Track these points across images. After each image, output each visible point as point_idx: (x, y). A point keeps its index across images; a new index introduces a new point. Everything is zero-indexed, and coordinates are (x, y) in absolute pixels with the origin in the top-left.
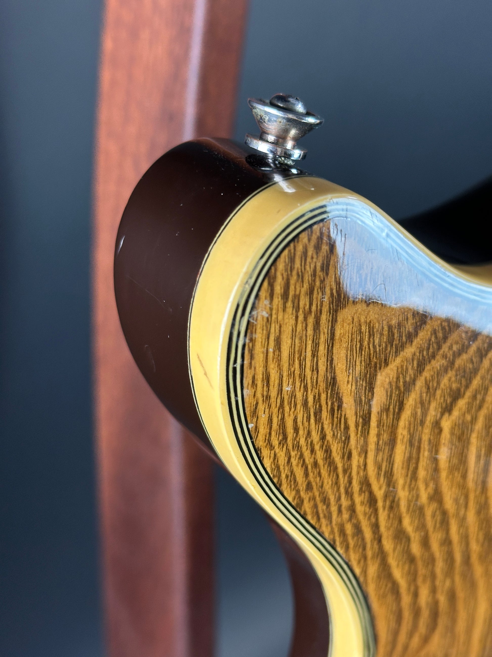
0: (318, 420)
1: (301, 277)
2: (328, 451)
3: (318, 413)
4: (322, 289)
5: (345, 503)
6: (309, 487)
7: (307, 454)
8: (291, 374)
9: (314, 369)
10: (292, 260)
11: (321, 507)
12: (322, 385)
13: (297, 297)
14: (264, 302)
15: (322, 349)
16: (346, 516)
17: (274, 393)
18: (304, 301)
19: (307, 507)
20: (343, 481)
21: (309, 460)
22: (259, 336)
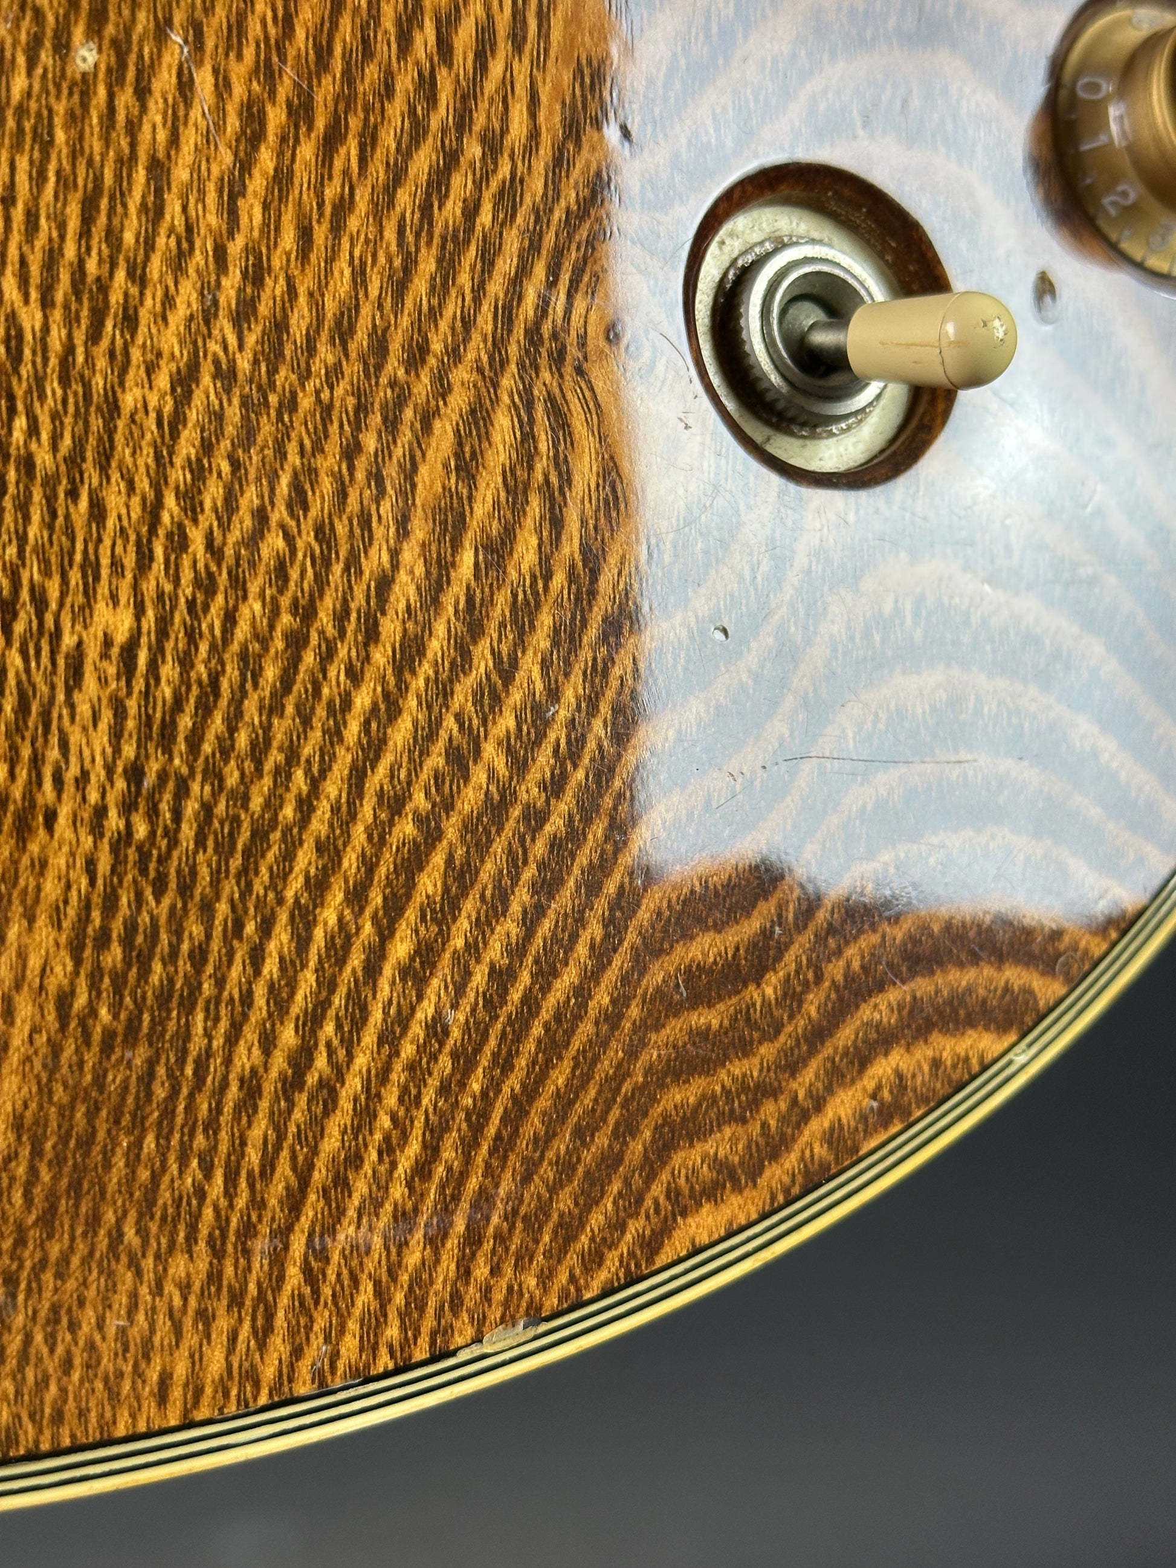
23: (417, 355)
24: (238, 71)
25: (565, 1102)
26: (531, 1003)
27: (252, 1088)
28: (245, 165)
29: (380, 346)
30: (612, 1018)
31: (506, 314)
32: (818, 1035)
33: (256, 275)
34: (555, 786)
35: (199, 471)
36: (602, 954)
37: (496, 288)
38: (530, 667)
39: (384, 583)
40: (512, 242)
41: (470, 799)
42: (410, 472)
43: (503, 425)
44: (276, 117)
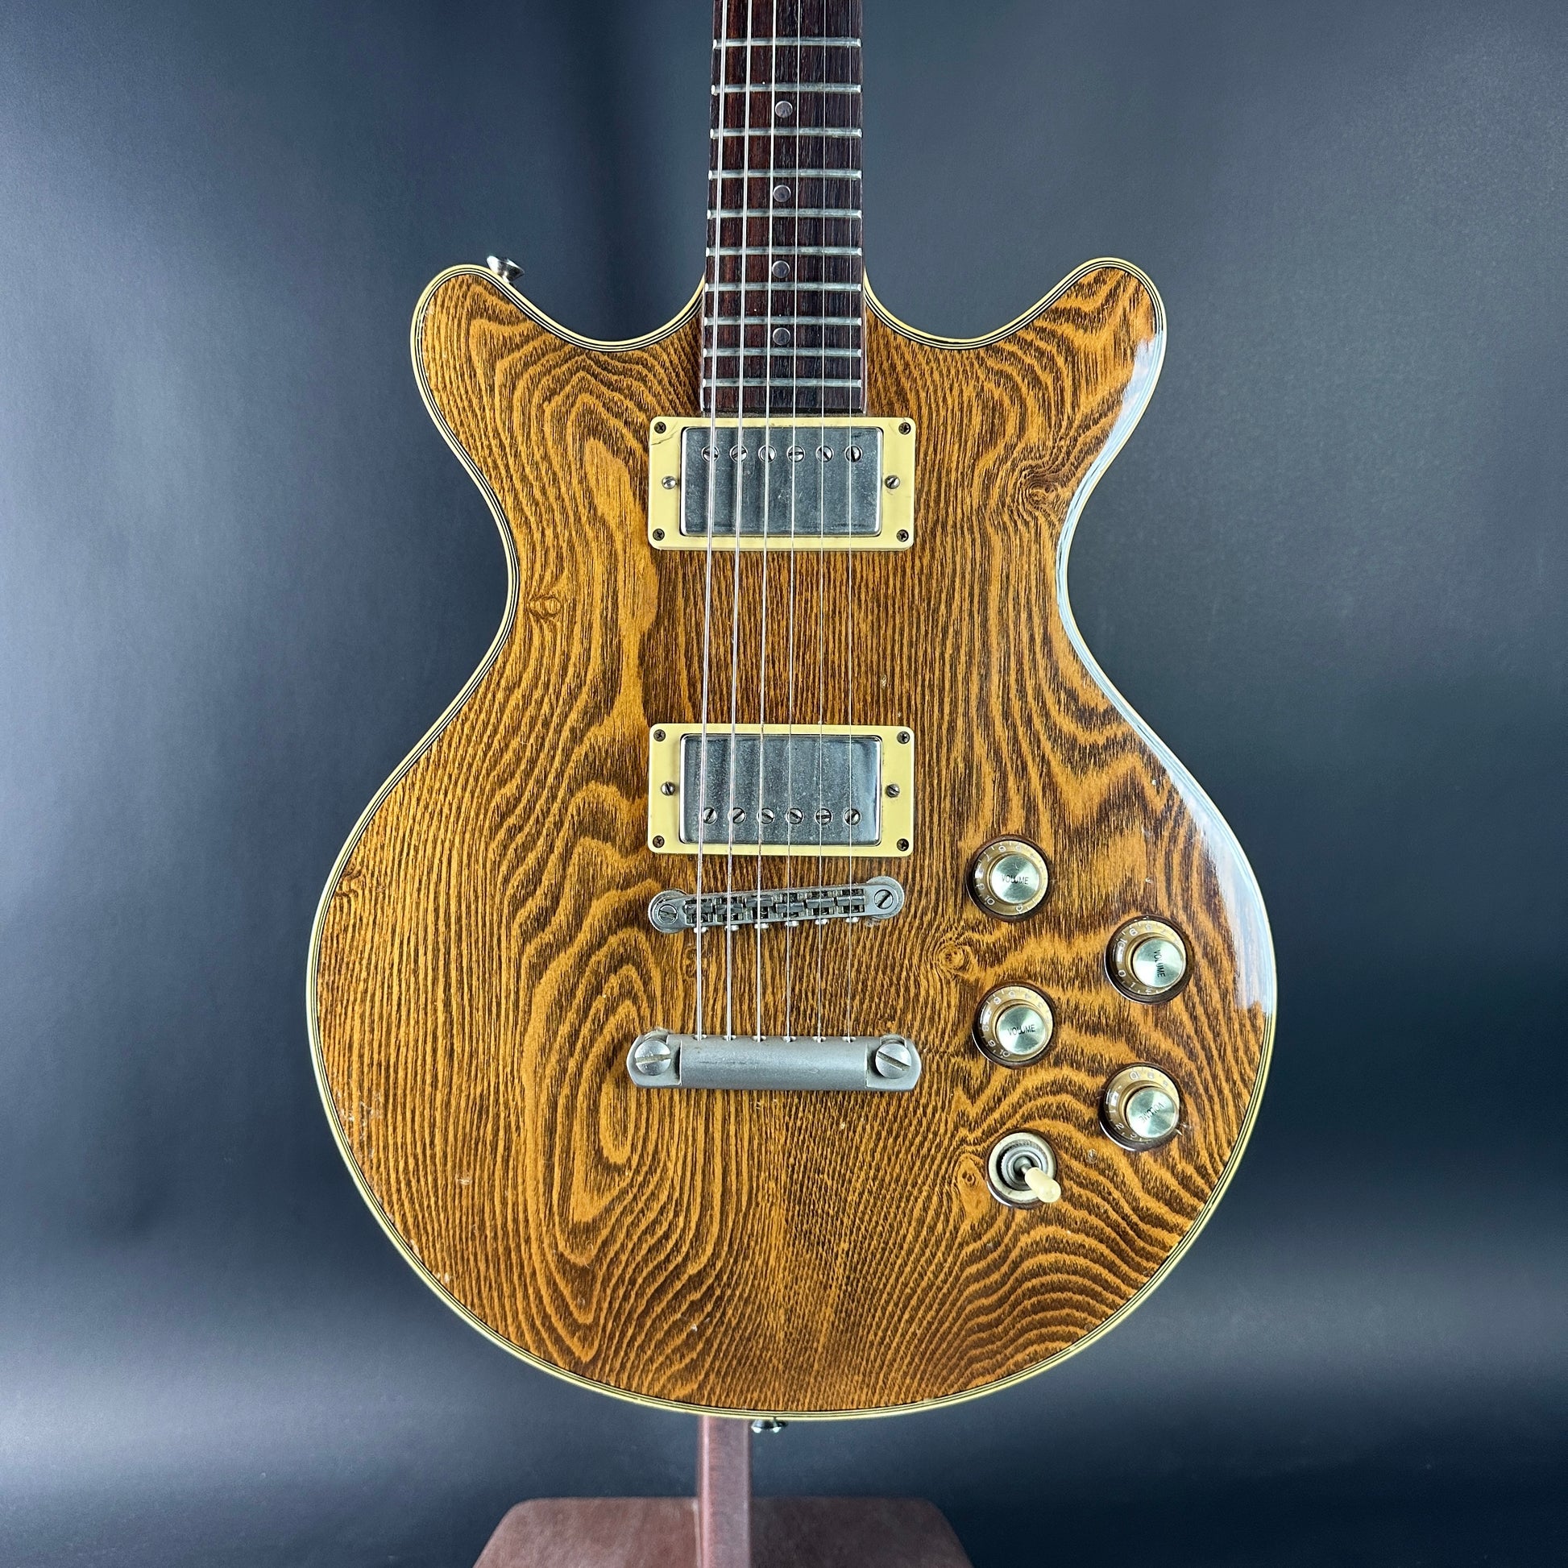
0: (463, 380)
1: (451, 298)
2: (470, 401)
3: (462, 375)
4: (463, 307)
5: (486, 443)
6: (462, 424)
7: (459, 400)
8: (446, 348)
9: (459, 349)
10: (447, 289)
11: (471, 441)
12: (464, 360)
13: (448, 308)
14: (432, 307)
15: (463, 340)
16: (487, 452)
17: (438, 357)
18: (452, 311)
19: (462, 437)
20: (482, 425)
21: (460, 405)
22: (430, 324)
23: (914, 1186)
24: (876, 1125)
25: (944, 1352)
26: (937, 1330)
27: (872, 1344)
28: (876, 1146)
29: (906, 1183)
30: (958, 1334)
31: (937, 1174)
32: (1013, 1341)
33: (878, 1170)
34: (945, 1282)
35: (864, 1213)
36: (955, 1320)
37: (935, 1167)
38: (940, 1254)
39: (905, 1237)
40: (939, 1156)
41: (924, 1284)
42: (912, 1211)
43: (935, 1199)
44: (884, 1134)
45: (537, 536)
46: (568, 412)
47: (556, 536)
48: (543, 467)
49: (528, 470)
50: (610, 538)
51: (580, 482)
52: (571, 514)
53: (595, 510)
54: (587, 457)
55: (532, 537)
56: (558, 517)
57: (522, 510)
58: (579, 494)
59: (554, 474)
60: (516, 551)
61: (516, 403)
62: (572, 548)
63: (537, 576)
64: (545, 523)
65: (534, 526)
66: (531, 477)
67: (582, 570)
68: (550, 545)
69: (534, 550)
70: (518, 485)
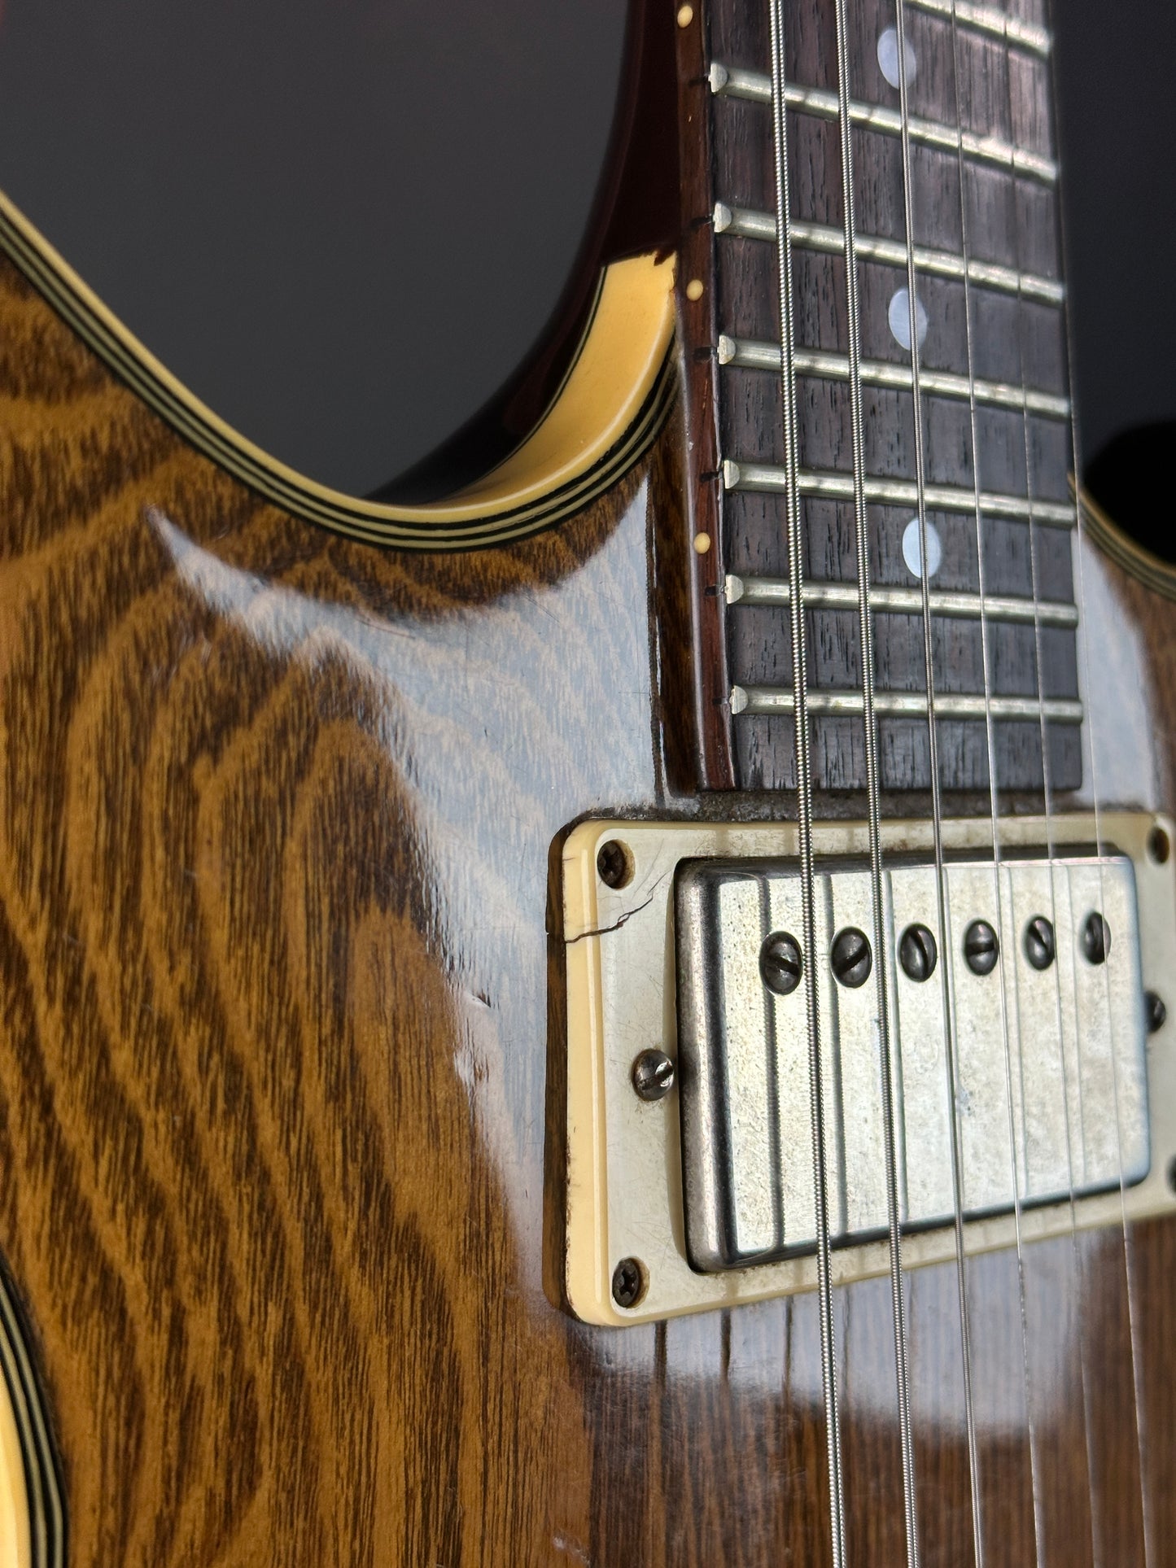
45: (150, 1347)
46: (286, 799)
47: (231, 1335)
48: (189, 1043)
49: (122, 1058)
50: (436, 1309)
51: (335, 1095)
52: (294, 1232)
53: (386, 1203)
54: (360, 991)
55: (129, 1353)
56: (240, 1242)
57: (88, 1241)
58: (330, 1148)
59: (234, 1066)
60: (52, 1421)
61: (81, 765)
62: (292, 1375)
63: (143, 1528)
64: (186, 1285)
65: (137, 1306)
66: (136, 1091)
67: (332, 1455)
68: (206, 1381)
69: (134, 1416)
70: (75, 1127)
